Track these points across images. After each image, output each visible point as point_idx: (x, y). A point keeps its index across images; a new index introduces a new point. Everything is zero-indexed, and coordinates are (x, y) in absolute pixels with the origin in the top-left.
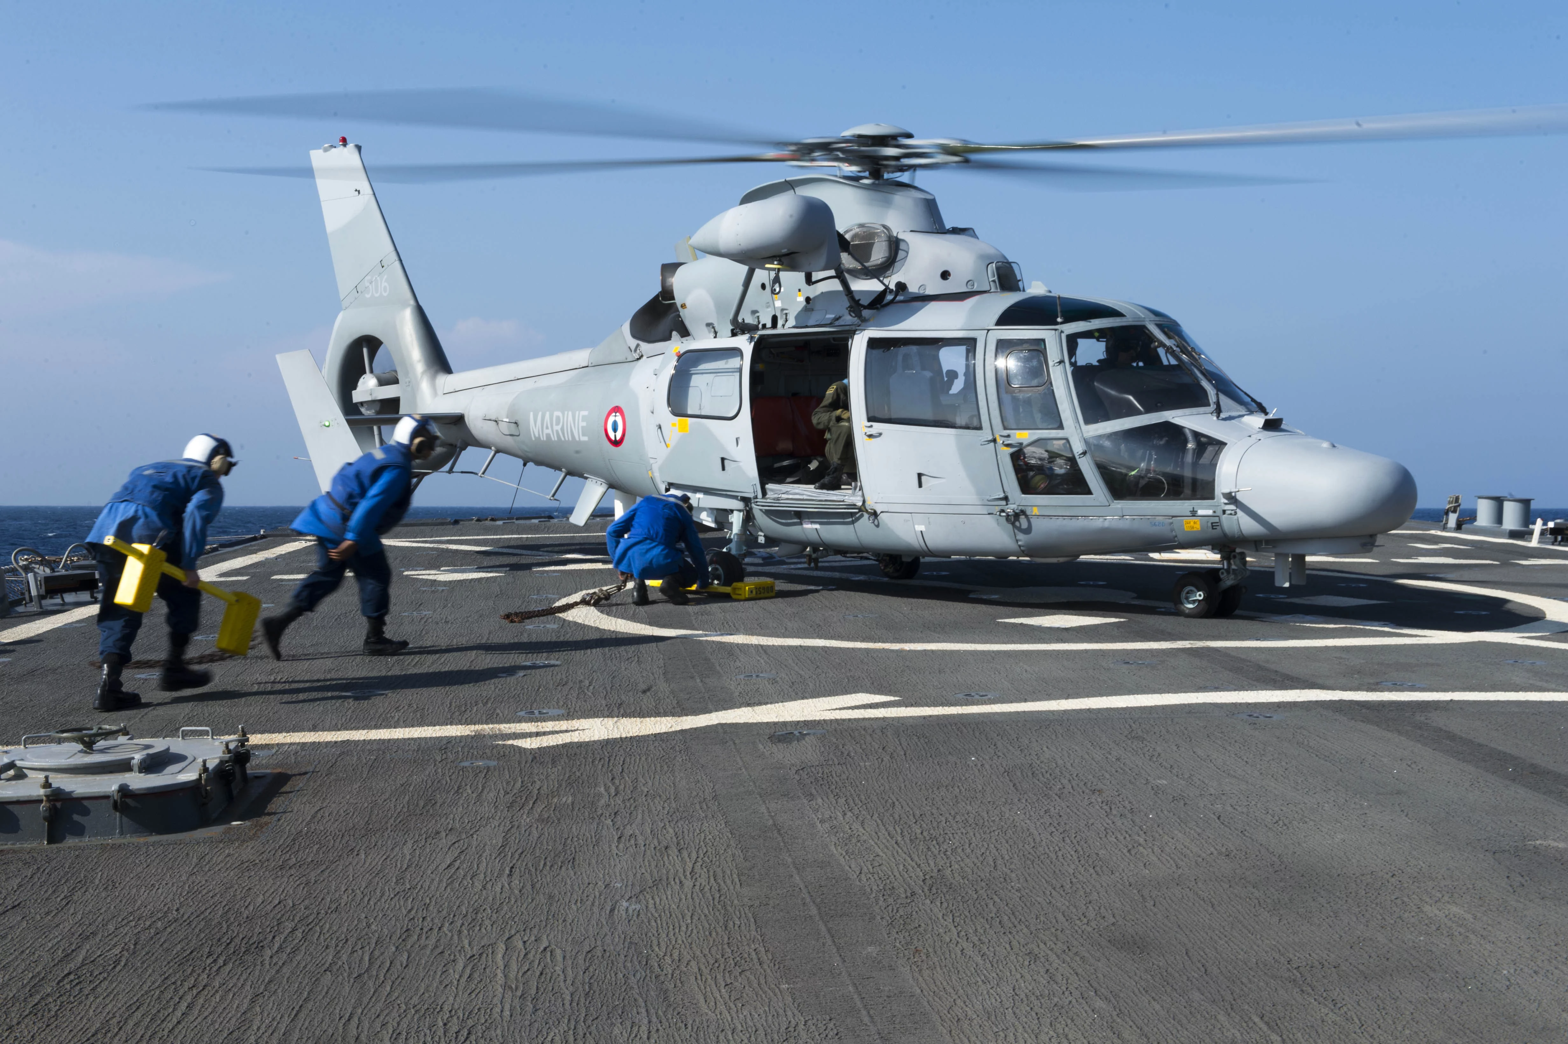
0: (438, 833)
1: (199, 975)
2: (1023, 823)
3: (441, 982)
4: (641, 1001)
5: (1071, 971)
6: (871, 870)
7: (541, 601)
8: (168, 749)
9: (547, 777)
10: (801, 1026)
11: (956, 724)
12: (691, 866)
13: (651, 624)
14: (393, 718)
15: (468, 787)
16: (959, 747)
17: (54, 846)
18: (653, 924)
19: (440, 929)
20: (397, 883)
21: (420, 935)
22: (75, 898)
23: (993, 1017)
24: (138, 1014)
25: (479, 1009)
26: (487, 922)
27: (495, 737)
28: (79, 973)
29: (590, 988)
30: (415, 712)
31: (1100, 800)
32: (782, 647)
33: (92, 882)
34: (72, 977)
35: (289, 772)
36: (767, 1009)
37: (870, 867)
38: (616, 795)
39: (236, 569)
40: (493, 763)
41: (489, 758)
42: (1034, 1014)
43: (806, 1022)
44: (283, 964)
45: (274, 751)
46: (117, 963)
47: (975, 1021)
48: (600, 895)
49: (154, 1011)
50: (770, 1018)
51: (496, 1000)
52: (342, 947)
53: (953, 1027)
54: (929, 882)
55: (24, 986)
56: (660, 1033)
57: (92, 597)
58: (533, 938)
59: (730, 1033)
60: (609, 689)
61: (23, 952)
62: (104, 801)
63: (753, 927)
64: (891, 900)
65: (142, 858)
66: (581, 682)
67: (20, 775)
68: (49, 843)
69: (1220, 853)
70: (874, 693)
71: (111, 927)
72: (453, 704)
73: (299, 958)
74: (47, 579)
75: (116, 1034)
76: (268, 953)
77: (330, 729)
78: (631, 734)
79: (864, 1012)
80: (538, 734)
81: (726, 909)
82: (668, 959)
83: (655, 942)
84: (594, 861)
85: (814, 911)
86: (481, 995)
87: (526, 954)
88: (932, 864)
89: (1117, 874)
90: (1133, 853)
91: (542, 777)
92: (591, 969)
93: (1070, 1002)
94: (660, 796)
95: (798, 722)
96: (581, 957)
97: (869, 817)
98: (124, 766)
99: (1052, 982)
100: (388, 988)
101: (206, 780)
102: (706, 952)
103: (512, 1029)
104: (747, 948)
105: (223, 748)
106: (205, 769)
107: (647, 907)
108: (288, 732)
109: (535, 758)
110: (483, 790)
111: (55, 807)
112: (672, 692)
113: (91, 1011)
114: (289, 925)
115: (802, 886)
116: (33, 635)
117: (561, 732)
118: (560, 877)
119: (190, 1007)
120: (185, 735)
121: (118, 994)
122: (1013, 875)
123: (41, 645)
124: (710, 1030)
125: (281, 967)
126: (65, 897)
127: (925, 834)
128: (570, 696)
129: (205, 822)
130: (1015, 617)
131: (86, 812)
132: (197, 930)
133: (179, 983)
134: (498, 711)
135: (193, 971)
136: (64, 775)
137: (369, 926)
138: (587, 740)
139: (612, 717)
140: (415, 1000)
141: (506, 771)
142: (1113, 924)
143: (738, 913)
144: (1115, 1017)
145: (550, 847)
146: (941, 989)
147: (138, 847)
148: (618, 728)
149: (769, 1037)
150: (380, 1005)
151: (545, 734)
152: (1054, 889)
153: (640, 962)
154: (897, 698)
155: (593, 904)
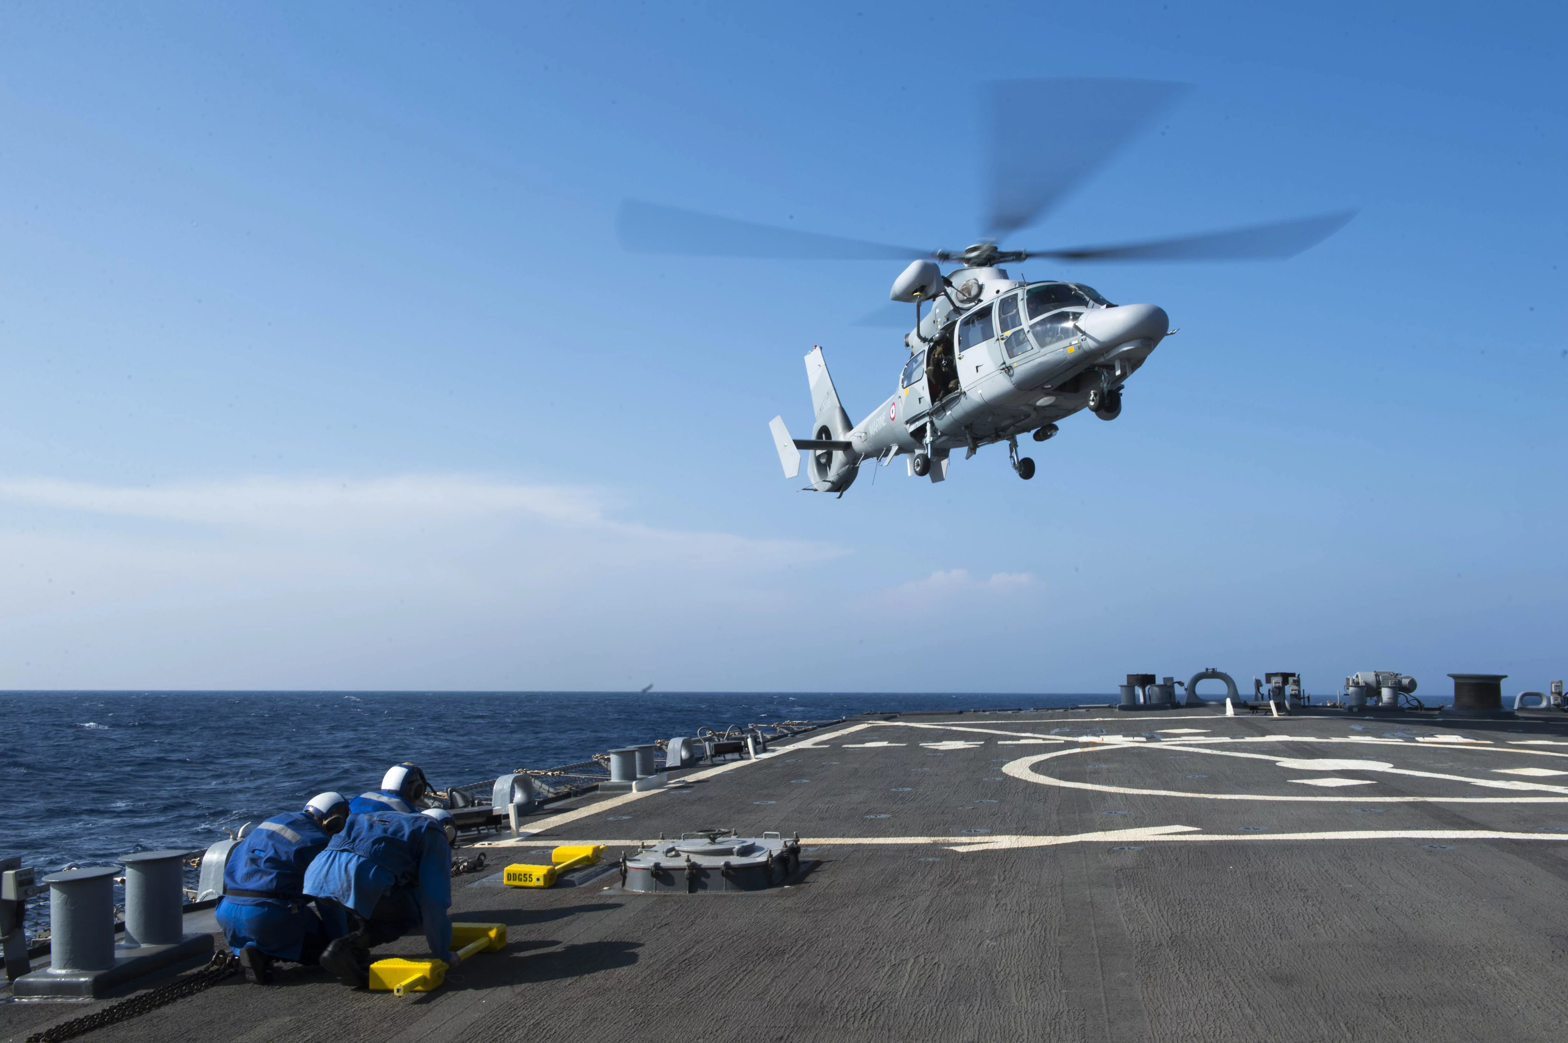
0: (894, 897)
1: (749, 965)
2: (1247, 908)
3: (873, 977)
4: (980, 994)
5: (1239, 993)
6: (1140, 930)
7: (997, 763)
8: (754, 844)
9: (967, 868)
10: (1066, 1013)
11: (1229, 846)
12: (1033, 922)
13: (1060, 779)
14: (889, 831)
15: (919, 873)
16: (1225, 860)
17: (691, 894)
18: (1001, 953)
19: (881, 949)
20: (864, 924)
21: (869, 952)
22: (697, 922)
23: (1180, 1015)
24: (715, 982)
25: (890, 992)
26: (908, 948)
27: (944, 844)
28: (691, 960)
29: (954, 985)
30: (903, 828)
31: (1303, 895)
32: (1138, 795)
33: (707, 914)
34: (687, 961)
35: (823, 860)
36: (1049, 1002)
37: (1140, 929)
38: (1003, 880)
39: (824, 741)
40: (938, 860)
41: (936, 857)
42: (1206, 1014)
43: (1069, 1010)
44: (793, 962)
45: (817, 848)
46: (709, 956)
47: (1169, 1017)
48: (975, 936)
49: (723, 981)
50: (1049, 1008)
51: (901, 989)
52: (826, 955)
53: (1154, 1019)
54: (1173, 938)
55: (663, 964)
56: (985, 1011)
57: (740, 756)
58: (931, 957)
59: (1023, 1014)
60: (1021, 818)
61: (666, 947)
62: (718, 870)
63: (1057, 958)
64: (1145, 948)
65: (734, 903)
66: (1006, 813)
67: (677, 855)
68: (689, 893)
69: (1368, 930)
70: (1186, 825)
71: (711, 938)
72: (926, 825)
73: (801, 960)
74: (716, 746)
75: (702, 991)
76: (787, 956)
77: (852, 837)
78: (1025, 846)
79: (1104, 1007)
80: (969, 844)
81: (1045, 948)
82: (1002, 973)
83: (998, 963)
84: (978, 917)
85: (1097, 951)
86: (893, 986)
87: (924, 965)
88: (1179, 928)
89: (1294, 940)
90: (1310, 928)
91: (964, 869)
92: (958, 976)
93: (1231, 1009)
94: (1029, 882)
95: (1131, 842)
96: (954, 969)
97: (1151, 900)
98: (729, 852)
99: (1224, 998)
100: (844, 978)
101: (771, 862)
102: (1026, 970)
103: (904, 1003)
104: (1050, 969)
105: (783, 844)
106: (771, 855)
107: (1000, 944)
108: (828, 837)
109: (963, 857)
110: (927, 874)
111: (692, 872)
112: (1059, 821)
113: (692, 979)
114: (801, 942)
115: (1095, 937)
116: (705, 778)
117: (984, 843)
118: (956, 925)
119: (741, 980)
120: (767, 836)
121: (707, 971)
122: (1228, 937)
123: (708, 784)
124: (1013, 1011)
125: (792, 964)
126: (692, 921)
127: (1182, 911)
128: (996, 822)
129: (771, 885)
130: (1300, 779)
131: (708, 876)
132: (754, 942)
133: (738, 968)
134: (951, 829)
135: (747, 963)
136: (699, 856)
137: (843, 945)
138: (997, 848)
139: (1017, 835)
140: (857, 985)
141: (944, 864)
142: (1278, 968)
143: (1051, 950)
144: (1255, 1019)
145: (955, 909)
146: (1156, 998)
147: (733, 897)
148: (1018, 842)
149: (1045, 1017)
150: (838, 986)
151: (973, 844)
152: (1250, 946)
153: (986, 973)
154: (1199, 829)
155: (970, 941)
